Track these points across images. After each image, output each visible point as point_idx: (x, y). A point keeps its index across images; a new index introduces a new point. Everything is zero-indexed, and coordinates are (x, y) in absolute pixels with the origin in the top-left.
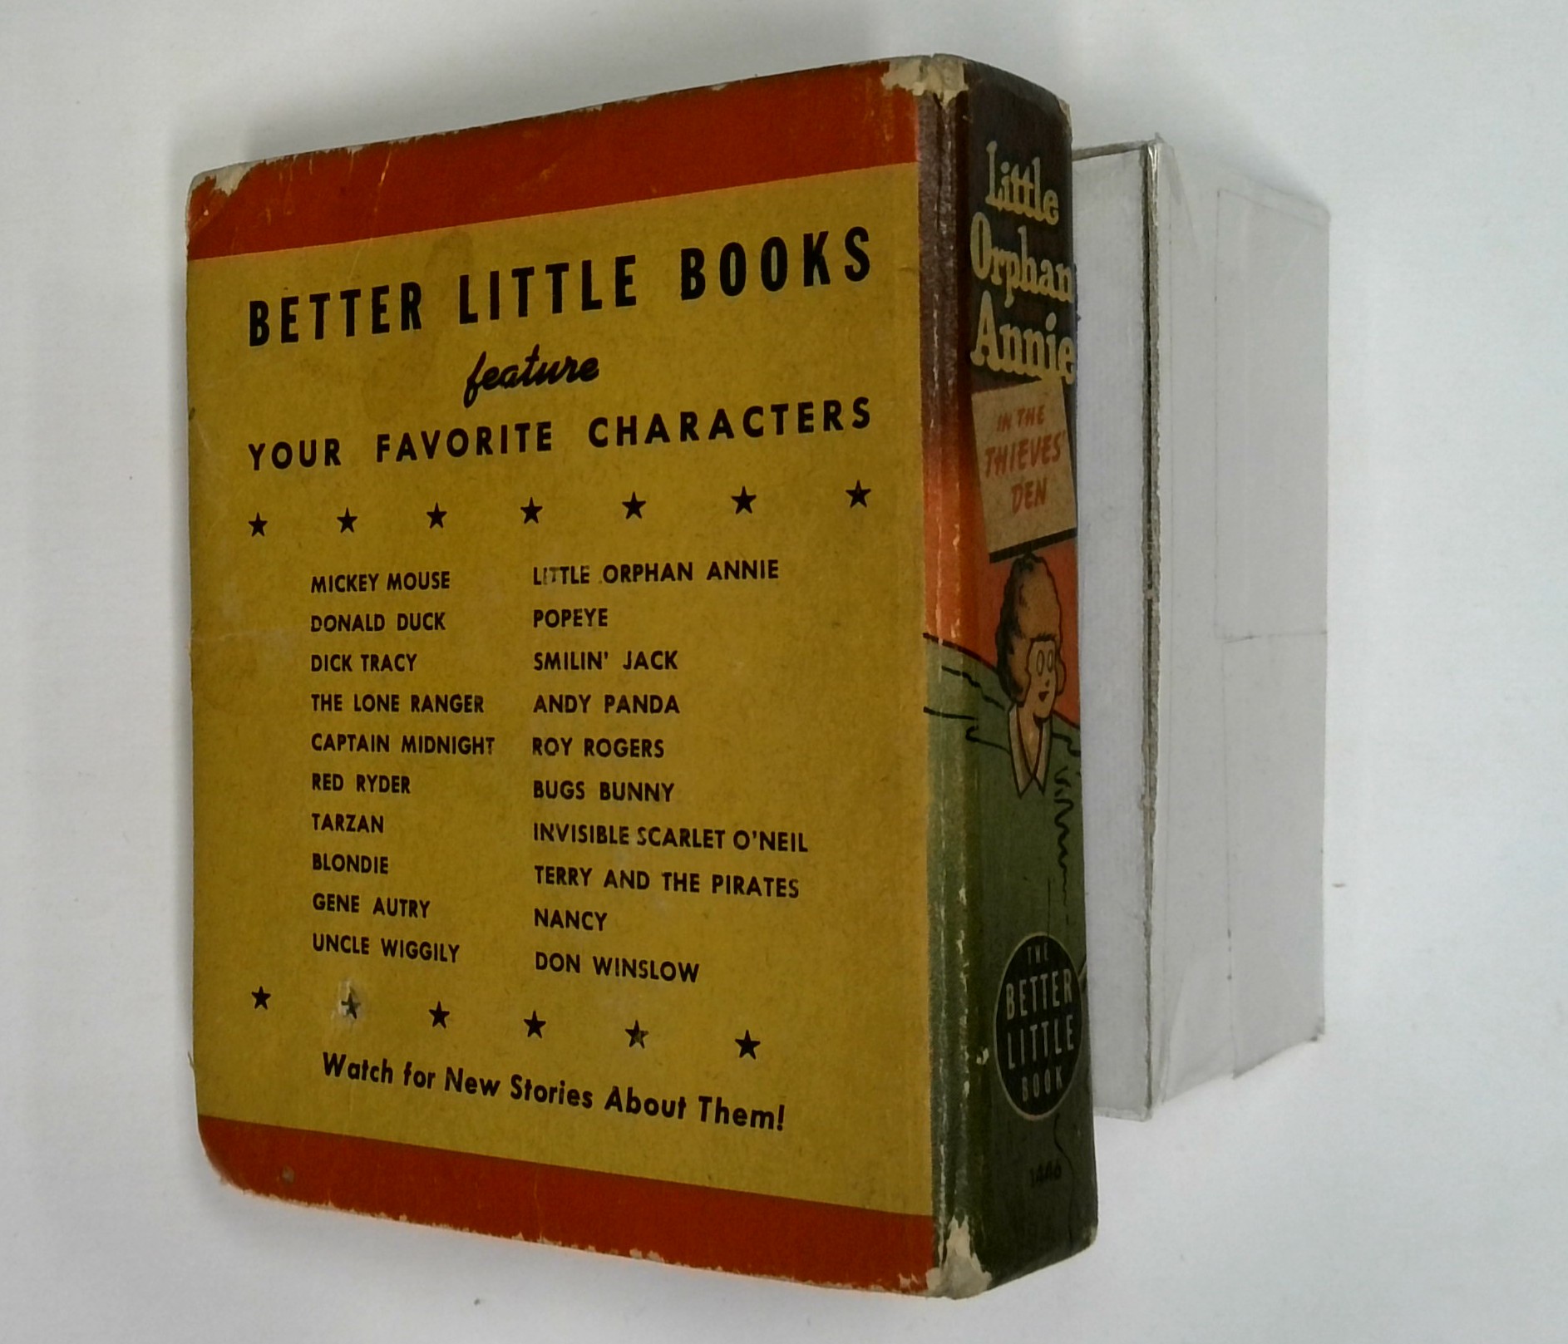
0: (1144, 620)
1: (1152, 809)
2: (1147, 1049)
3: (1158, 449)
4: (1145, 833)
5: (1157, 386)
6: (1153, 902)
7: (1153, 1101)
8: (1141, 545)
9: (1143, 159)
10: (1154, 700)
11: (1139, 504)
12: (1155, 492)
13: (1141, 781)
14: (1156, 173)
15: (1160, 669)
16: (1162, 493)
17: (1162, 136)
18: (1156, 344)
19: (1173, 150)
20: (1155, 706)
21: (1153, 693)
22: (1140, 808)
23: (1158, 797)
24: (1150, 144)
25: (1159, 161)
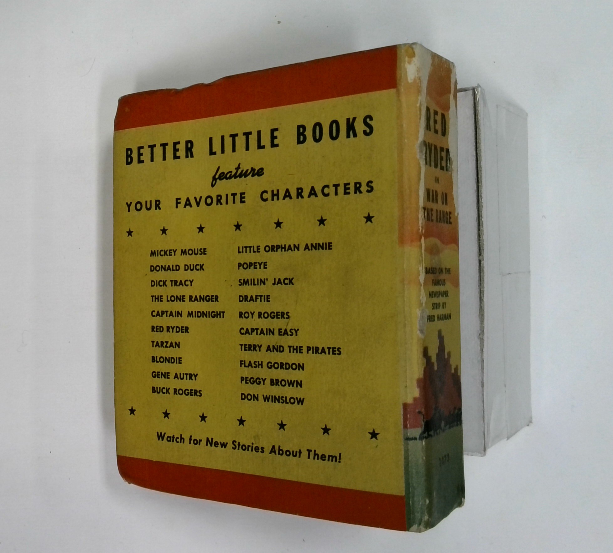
0: (478, 267)
1: (483, 339)
2: (483, 430)
3: (482, 203)
4: (481, 348)
5: (481, 179)
6: (484, 374)
7: (486, 449)
8: (476, 239)
9: (473, 94)
10: (482, 298)
11: (476, 224)
12: (481, 219)
13: (479, 329)
14: (479, 99)
15: (485, 286)
16: (484, 219)
17: (480, 85)
18: (480, 163)
19: (484, 90)
20: (483, 300)
21: (482, 295)
22: (479, 339)
23: (485, 334)
24: (476, 88)
25: (480, 94)
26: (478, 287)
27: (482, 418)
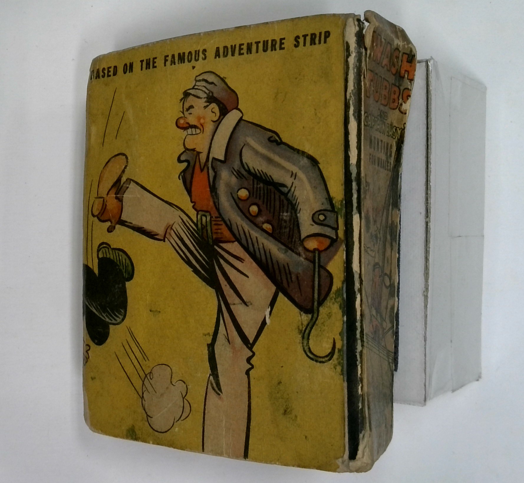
0: (425, 229)
1: (427, 296)
2: (424, 381)
3: (431, 168)
4: (424, 305)
5: (431, 146)
6: (427, 329)
7: (426, 399)
8: (424, 202)
9: (426, 66)
10: (428, 258)
11: (424, 188)
13: (423, 286)
14: (431, 70)
15: (430, 246)
16: (432, 184)
17: (433, 57)
18: (430, 131)
19: (437, 62)
21: (428, 255)
22: (423, 295)
23: (429, 291)
25: (432, 66)
26: (424, 248)
27: (424, 371)
